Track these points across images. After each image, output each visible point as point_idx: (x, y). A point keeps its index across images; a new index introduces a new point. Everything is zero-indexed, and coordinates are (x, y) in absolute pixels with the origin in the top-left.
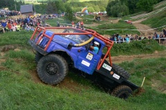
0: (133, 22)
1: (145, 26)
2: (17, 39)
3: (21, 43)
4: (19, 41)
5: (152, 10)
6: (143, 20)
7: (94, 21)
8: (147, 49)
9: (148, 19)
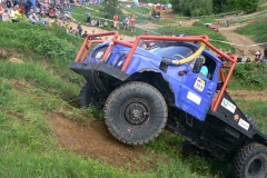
0: (220, 29)
1: (243, 37)
2: (13, 37)
3: (22, 47)
4: (19, 43)
5: (255, 11)
6: (238, 26)
7: (149, 19)
8: (252, 81)
9: (249, 26)
